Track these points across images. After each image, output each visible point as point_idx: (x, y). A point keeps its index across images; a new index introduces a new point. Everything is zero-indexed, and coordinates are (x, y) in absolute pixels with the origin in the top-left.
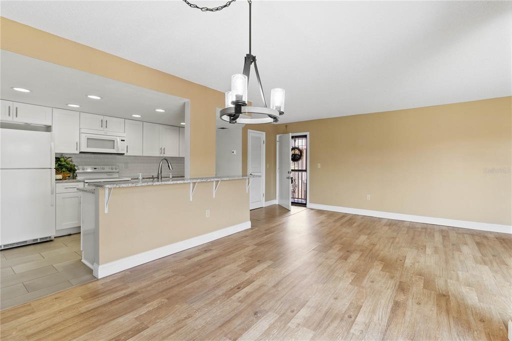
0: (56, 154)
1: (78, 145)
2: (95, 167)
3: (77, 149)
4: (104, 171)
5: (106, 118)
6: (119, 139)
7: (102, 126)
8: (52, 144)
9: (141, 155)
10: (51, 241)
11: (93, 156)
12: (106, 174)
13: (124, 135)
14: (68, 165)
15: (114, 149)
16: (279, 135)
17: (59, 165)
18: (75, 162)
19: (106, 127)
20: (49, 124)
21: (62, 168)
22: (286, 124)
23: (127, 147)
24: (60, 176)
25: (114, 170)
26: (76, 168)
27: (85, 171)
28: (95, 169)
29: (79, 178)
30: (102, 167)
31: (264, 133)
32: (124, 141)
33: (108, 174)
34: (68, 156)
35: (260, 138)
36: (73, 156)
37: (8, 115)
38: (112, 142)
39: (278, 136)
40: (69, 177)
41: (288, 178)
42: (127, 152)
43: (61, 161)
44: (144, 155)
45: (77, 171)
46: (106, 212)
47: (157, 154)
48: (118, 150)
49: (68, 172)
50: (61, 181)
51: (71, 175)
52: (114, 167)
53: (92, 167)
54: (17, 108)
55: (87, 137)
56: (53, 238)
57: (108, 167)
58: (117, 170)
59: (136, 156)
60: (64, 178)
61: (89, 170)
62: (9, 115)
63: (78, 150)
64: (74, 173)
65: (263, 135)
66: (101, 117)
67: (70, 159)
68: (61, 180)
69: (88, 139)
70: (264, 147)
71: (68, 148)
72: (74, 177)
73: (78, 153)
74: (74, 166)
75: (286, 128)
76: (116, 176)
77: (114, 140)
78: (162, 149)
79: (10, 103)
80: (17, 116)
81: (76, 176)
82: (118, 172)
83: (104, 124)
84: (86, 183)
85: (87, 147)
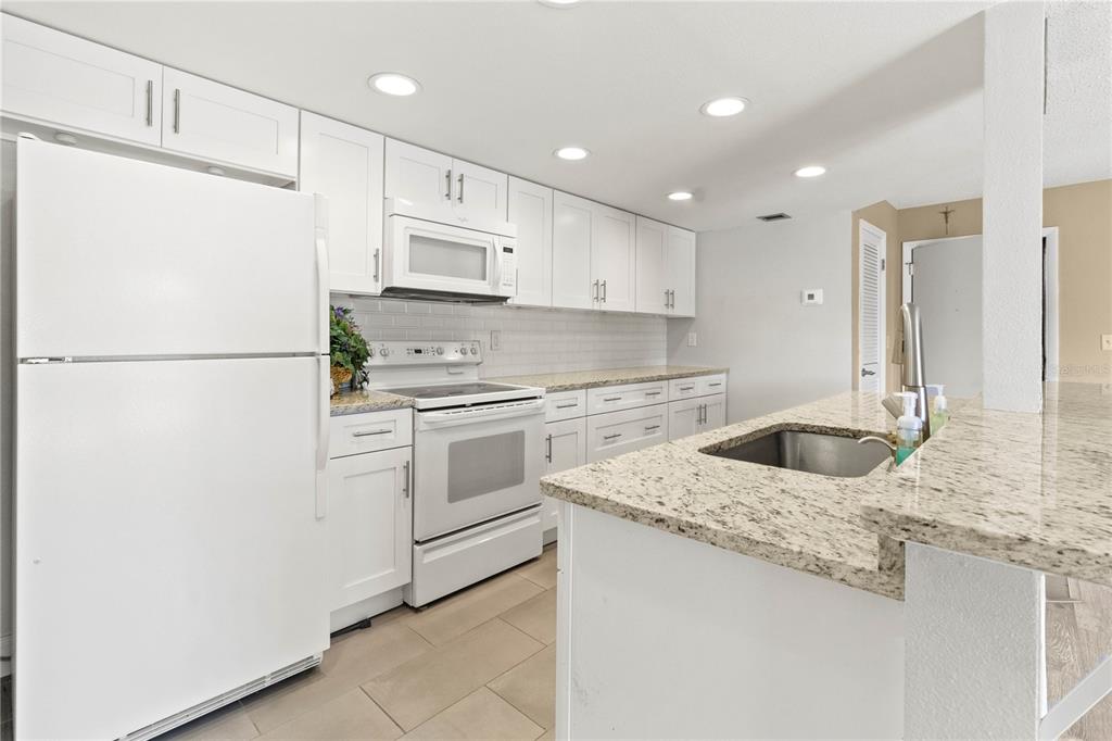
2: (419, 346)
3: (376, 279)
4: (442, 359)
5: (459, 168)
6: (497, 245)
7: (449, 196)
8: (321, 243)
12: (445, 371)
13: (511, 228)
15: (484, 279)
16: (914, 244)
19: (461, 200)
22: (947, 206)
23: (517, 274)
25: (468, 358)
28: (417, 352)
29: (375, 385)
30: (436, 345)
31: (885, 233)
32: (511, 251)
33: (452, 370)
35: (874, 251)
37: (144, 122)
38: (480, 255)
39: (908, 248)
42: (516, 291)
45: (370, 363)
47: (585, 302)
48: (496, 284)
50: (342, 406)
52: (470, 345)
53: (410, 344)
54: (176, 93)
55: (409, 232)
56: (318, 659)
57: (455, 345)
58: (477, 358)
59: (532, 308)
61: (402, 358)
62: (149, 121)
64: (362, 366)
65: (881, 243)
66: (446, 163)
69: (411, 236)
70: (883, 280)
72: (359, 385)
73: (379, 291)
74: (365, 341)
75: (946, 218)
76: (471, 377)
77: (485, 249)
78: (601, 283)
79: (153, 72)
80: (176, 128)
81: (365, 380)
82: (478, 364)
83: (453, 187)
84: (420, 411)
85: (411, 270)
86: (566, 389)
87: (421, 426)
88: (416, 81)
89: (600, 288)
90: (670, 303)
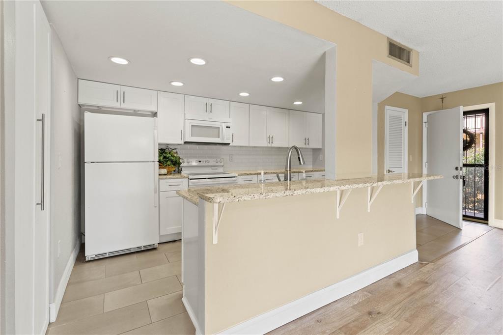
0: (159, 144)
1: (183, 133)
2: (200, 160)
3: (181, 139)
4: (209, 164)
5: (211, 101)
6: (224, 126)
7: (206, 111)
8: (155, 131)
9: (247, 145)
10: (155, 249)
11: (197, 146)
12: (210, 168)
13: (230, 120)
14: (172, 158)
15: (219, 137)
16: (428, 113)
17: (165, 157)
18: (180, 154)
19: (211, 112)
20: (155, 110)
21: (167, 161)
22: (442, 95)
23: (233, 135)
24: (164, 171)
25: (219, 164)
26: (181, 161)
27: (189, 163)
28: (200, 162)
29: (184, 172)
30: (206, 160)
31: (407, 110)
32: (229, 127)
33: (213, 168)
34: (173, 147)
35: (399, 119)
36: (179, 147)
38: (217, 130)
39: (425, 115)
40: (174, 171)
41: (457, 177)
42: (233, 141)
43: (166, 153)
44: (250, 145)
45: (182, 165)
46: (215, 242)
47: (264, 143)
48: (223, 139)
49: (172, 166)
50: (165, 177)
51: (177, 169)
52: (219, 160)
53: (197, 159)
54: (124, 92)
55: (191, 124)
56: (156, 245)
57: (214, 159)
58: (222, 164)
59: (241, 147)
60: (169, 173)
61: (194, 164)
62: (117, 101)
63: (183, 139)
64: (179, 166)
65: (405, 114)
66: (206, 100)
67: (174, 151)
68: (165, 175)
69: (192, 126)
70: (405, 131)
71: (173, 138)
72: (179, 172)
73: (183, 143)
74: (180, 159)
75: (442, 100)
76: (221, 170)
77: (219, 128)
78: (271, 137)
79: (118, 88)
80: (124, 102)
81: (181, 170)
82: (223, 166)
83: (209, 108)
84: (191, 179)
85: (192, 136)
86: (248, 175)
87: (190, 184)
88: (182, 83)
89: (271, 139)
90: (307, 143)
